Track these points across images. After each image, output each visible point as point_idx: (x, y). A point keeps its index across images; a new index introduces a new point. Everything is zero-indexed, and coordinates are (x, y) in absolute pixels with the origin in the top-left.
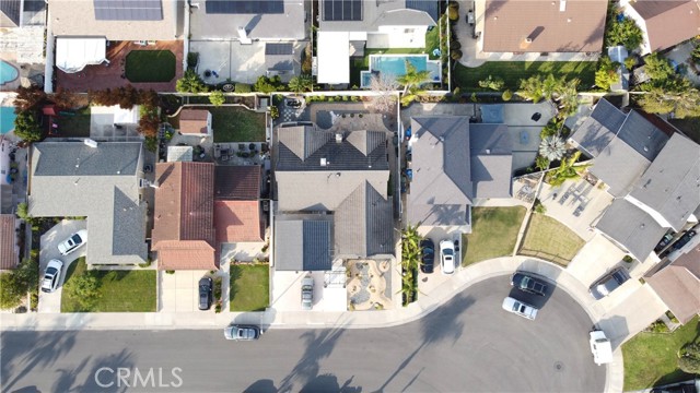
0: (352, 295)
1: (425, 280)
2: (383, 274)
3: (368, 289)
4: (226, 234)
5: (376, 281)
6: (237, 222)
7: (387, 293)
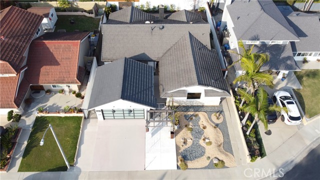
0: (182, 149)
1: (269, 133)
2: (217, 125)
3: (201, 142)
4: (39, 75)
5: (210, 132)
6: (54, 62)
7: (227, 146)
